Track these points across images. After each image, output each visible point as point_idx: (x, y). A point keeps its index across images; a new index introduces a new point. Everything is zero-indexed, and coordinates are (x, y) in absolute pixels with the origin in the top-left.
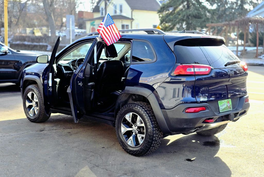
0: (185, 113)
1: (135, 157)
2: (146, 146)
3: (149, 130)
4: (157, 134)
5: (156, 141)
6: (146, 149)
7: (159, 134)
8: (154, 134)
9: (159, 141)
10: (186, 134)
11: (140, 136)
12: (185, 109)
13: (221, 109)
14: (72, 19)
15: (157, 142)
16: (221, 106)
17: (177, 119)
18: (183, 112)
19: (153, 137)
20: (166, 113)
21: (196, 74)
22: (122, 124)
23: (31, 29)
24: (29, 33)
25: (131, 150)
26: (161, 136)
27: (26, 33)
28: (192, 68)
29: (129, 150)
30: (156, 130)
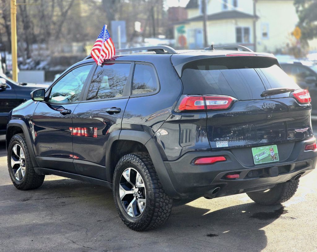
0: (193, 165)
1: (136, 232)
2: (147, 215)
3: (149, 192)
4: (162, 198)
5: (161, 207)
6: (147, 220)
7: (164, 198)
8: (155, 198)
9: (167, 209)
10: (210, 197)
11: (140, 202)
12: (194, 160)
13: (257, 160)
14: (121, 28)
15: (162, 209)
16: (257, 155)
17: (184, 174)
18: (191, 163)
19: (155, 202)
20: (170, 166)
21: (208, 108)
22: (120, 185)
23: (81, 44)
24: (78, 51)
25: (131, 222)
26: (169, 201)
27: (71, 51)
28: (202, 100)
29: (128, 222)
30: (159, 192)
